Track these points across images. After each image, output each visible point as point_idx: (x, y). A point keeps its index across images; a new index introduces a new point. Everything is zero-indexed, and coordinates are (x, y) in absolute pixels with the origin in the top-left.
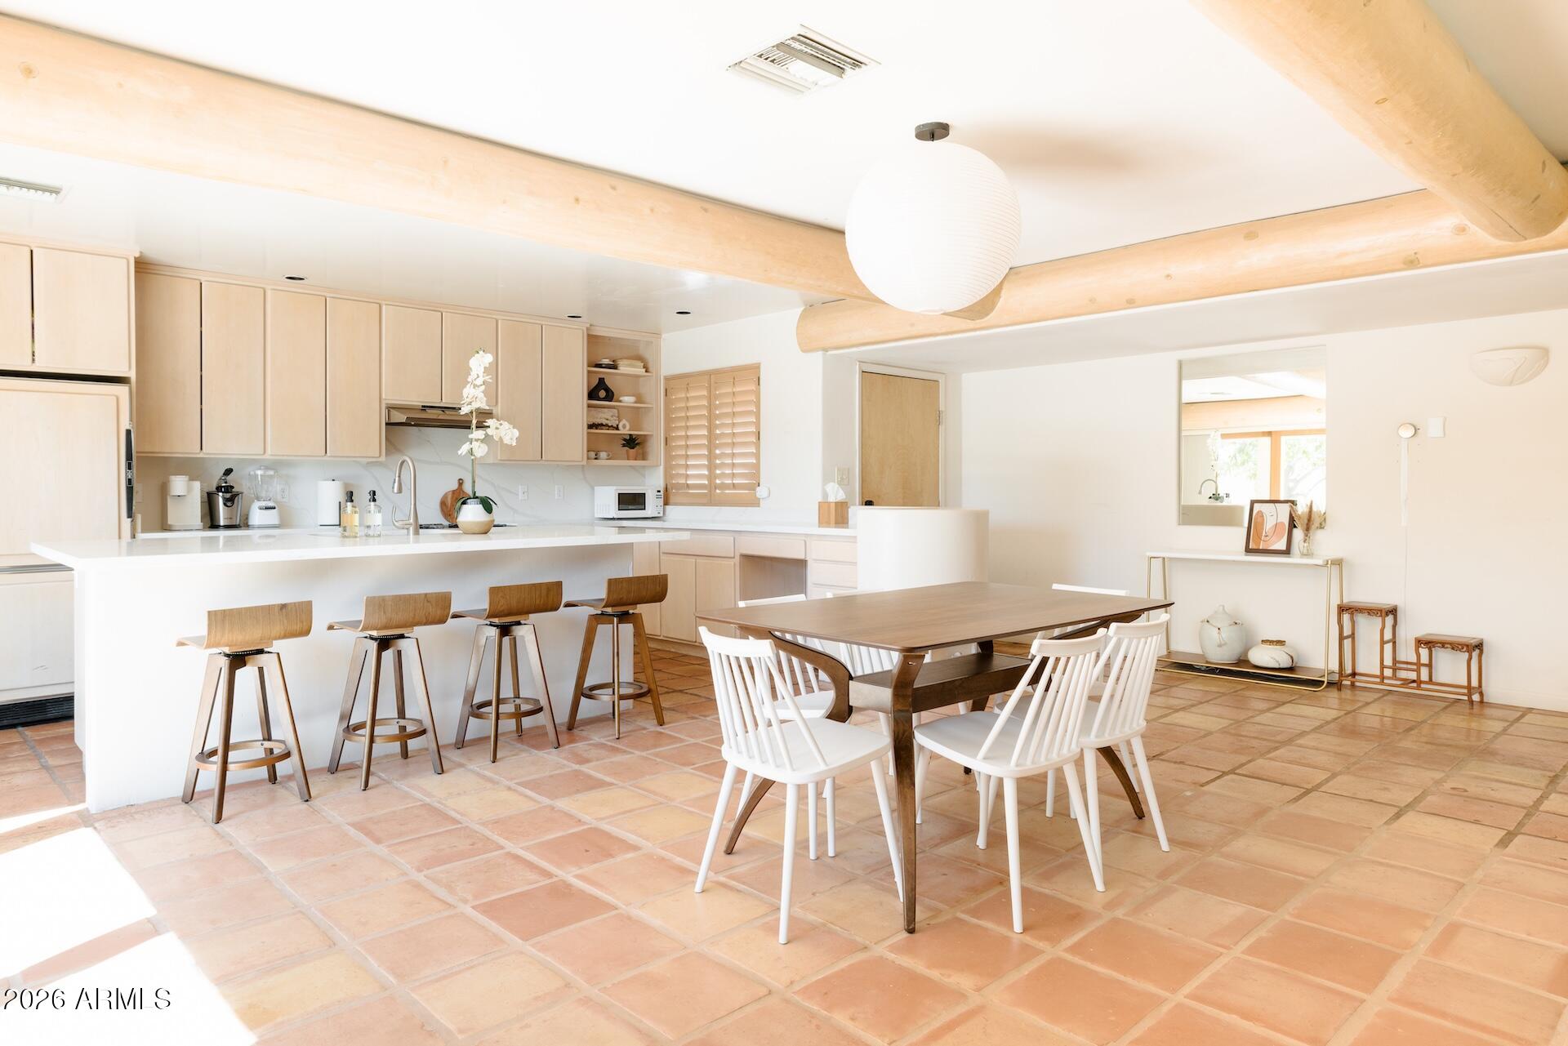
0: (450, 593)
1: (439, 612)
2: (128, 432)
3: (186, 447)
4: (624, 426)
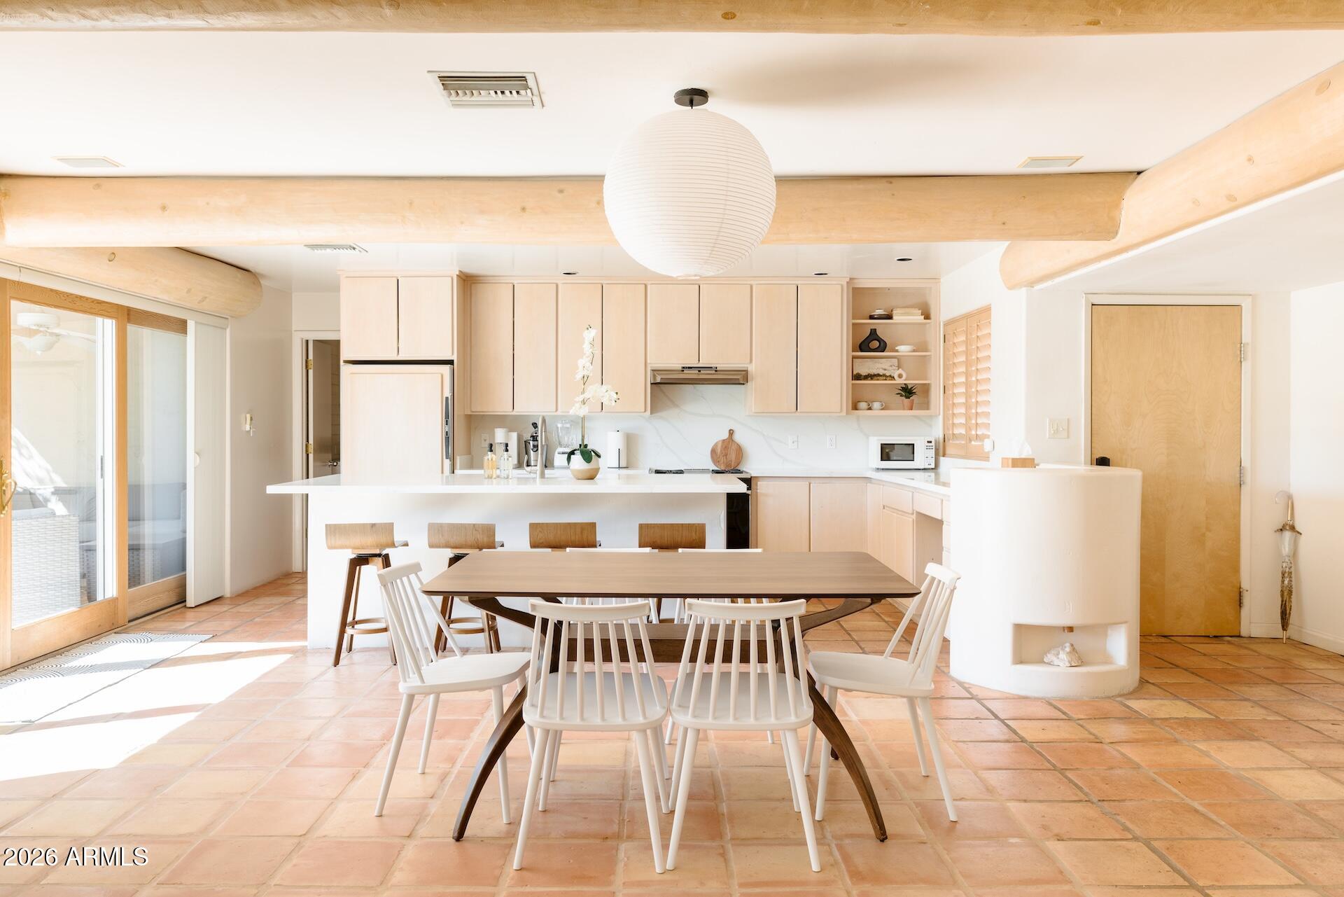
2: (447, 398)
3: (503, 408)
4: (900, 376)
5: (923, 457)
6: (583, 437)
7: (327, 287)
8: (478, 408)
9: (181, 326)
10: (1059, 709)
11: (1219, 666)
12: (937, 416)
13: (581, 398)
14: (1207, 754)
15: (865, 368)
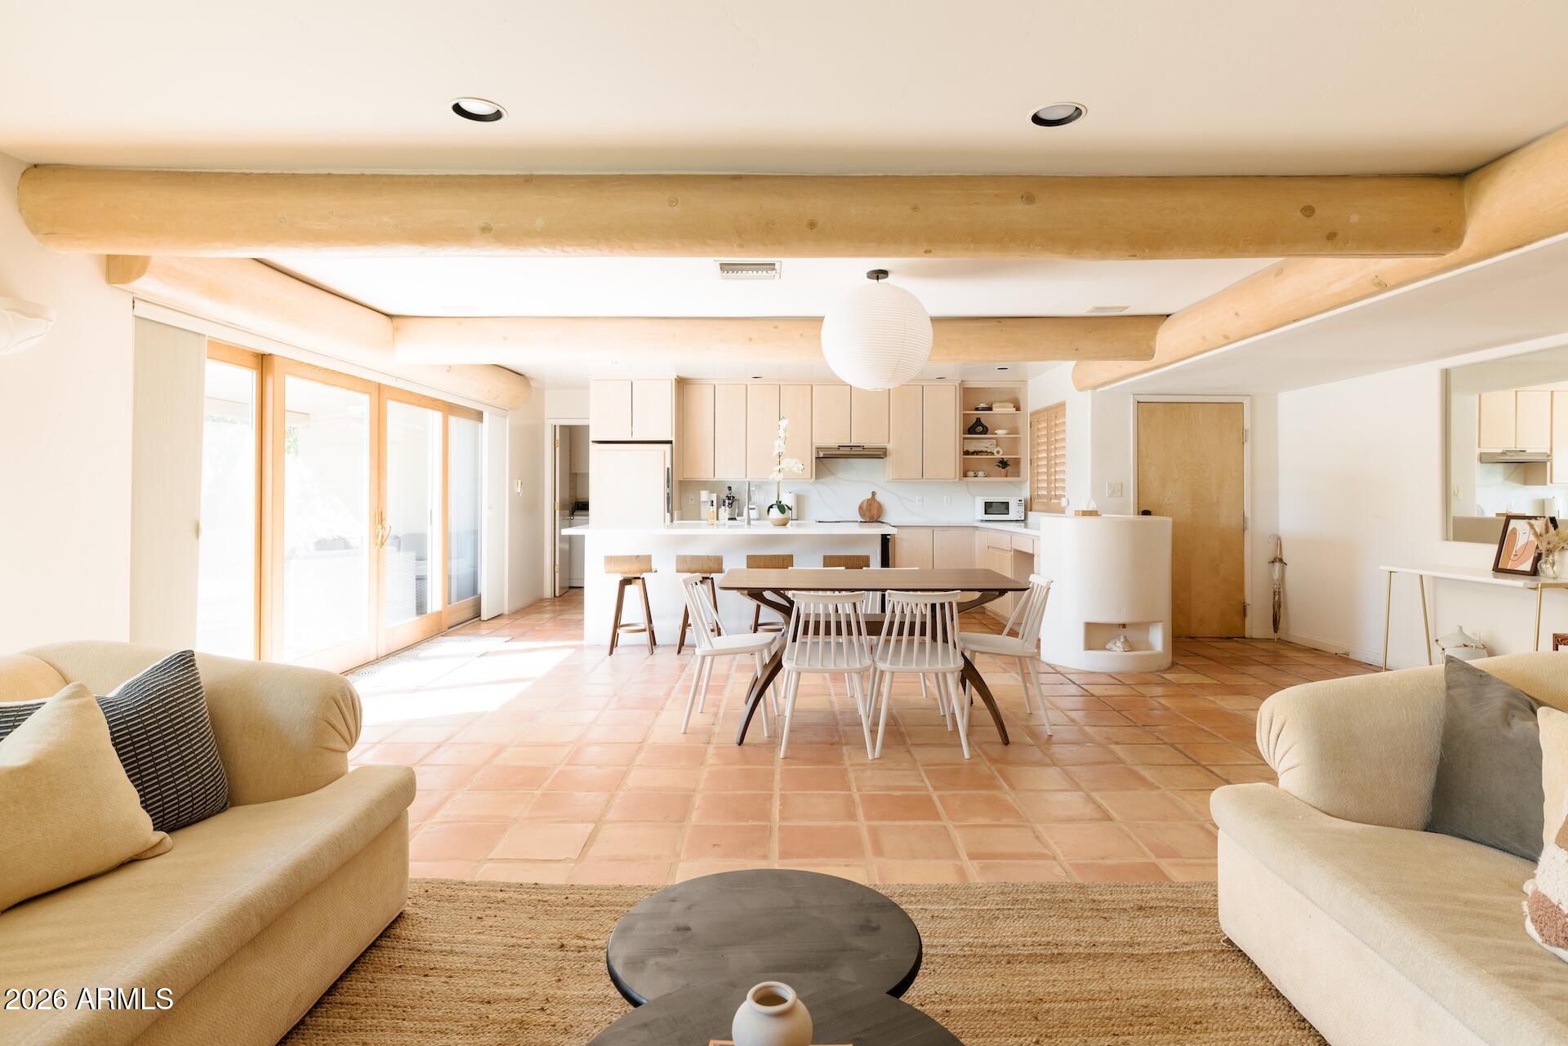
0: (722, 557)
1: (716, 566)
2: (668, 469)
3: (707, 475)
4: (998, 452)
5: (1015, 512)
6: (778, 495)
7: (578, 387)
8: (688, 476)
9: (479, 416)
10: (1116, 678)
11: (1227, 655)
12: (1026, 482)
13: (778, 468)
14: (1214, 702)
15: (973, 446)
